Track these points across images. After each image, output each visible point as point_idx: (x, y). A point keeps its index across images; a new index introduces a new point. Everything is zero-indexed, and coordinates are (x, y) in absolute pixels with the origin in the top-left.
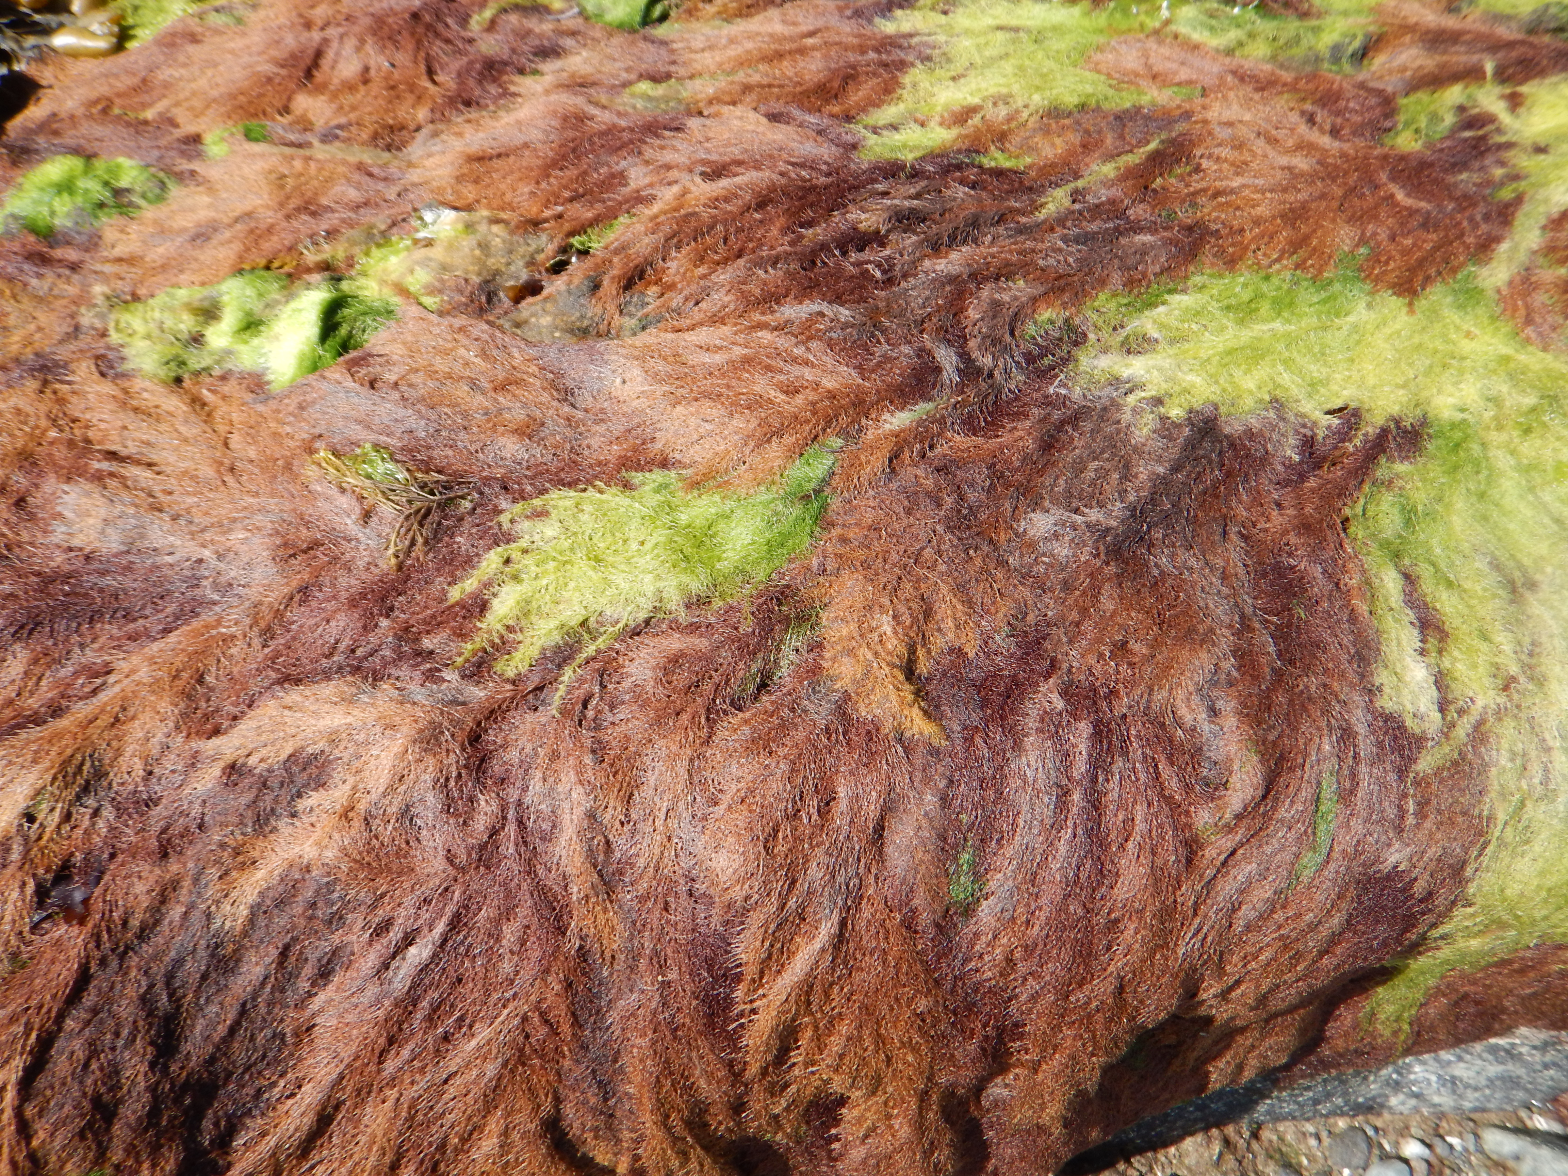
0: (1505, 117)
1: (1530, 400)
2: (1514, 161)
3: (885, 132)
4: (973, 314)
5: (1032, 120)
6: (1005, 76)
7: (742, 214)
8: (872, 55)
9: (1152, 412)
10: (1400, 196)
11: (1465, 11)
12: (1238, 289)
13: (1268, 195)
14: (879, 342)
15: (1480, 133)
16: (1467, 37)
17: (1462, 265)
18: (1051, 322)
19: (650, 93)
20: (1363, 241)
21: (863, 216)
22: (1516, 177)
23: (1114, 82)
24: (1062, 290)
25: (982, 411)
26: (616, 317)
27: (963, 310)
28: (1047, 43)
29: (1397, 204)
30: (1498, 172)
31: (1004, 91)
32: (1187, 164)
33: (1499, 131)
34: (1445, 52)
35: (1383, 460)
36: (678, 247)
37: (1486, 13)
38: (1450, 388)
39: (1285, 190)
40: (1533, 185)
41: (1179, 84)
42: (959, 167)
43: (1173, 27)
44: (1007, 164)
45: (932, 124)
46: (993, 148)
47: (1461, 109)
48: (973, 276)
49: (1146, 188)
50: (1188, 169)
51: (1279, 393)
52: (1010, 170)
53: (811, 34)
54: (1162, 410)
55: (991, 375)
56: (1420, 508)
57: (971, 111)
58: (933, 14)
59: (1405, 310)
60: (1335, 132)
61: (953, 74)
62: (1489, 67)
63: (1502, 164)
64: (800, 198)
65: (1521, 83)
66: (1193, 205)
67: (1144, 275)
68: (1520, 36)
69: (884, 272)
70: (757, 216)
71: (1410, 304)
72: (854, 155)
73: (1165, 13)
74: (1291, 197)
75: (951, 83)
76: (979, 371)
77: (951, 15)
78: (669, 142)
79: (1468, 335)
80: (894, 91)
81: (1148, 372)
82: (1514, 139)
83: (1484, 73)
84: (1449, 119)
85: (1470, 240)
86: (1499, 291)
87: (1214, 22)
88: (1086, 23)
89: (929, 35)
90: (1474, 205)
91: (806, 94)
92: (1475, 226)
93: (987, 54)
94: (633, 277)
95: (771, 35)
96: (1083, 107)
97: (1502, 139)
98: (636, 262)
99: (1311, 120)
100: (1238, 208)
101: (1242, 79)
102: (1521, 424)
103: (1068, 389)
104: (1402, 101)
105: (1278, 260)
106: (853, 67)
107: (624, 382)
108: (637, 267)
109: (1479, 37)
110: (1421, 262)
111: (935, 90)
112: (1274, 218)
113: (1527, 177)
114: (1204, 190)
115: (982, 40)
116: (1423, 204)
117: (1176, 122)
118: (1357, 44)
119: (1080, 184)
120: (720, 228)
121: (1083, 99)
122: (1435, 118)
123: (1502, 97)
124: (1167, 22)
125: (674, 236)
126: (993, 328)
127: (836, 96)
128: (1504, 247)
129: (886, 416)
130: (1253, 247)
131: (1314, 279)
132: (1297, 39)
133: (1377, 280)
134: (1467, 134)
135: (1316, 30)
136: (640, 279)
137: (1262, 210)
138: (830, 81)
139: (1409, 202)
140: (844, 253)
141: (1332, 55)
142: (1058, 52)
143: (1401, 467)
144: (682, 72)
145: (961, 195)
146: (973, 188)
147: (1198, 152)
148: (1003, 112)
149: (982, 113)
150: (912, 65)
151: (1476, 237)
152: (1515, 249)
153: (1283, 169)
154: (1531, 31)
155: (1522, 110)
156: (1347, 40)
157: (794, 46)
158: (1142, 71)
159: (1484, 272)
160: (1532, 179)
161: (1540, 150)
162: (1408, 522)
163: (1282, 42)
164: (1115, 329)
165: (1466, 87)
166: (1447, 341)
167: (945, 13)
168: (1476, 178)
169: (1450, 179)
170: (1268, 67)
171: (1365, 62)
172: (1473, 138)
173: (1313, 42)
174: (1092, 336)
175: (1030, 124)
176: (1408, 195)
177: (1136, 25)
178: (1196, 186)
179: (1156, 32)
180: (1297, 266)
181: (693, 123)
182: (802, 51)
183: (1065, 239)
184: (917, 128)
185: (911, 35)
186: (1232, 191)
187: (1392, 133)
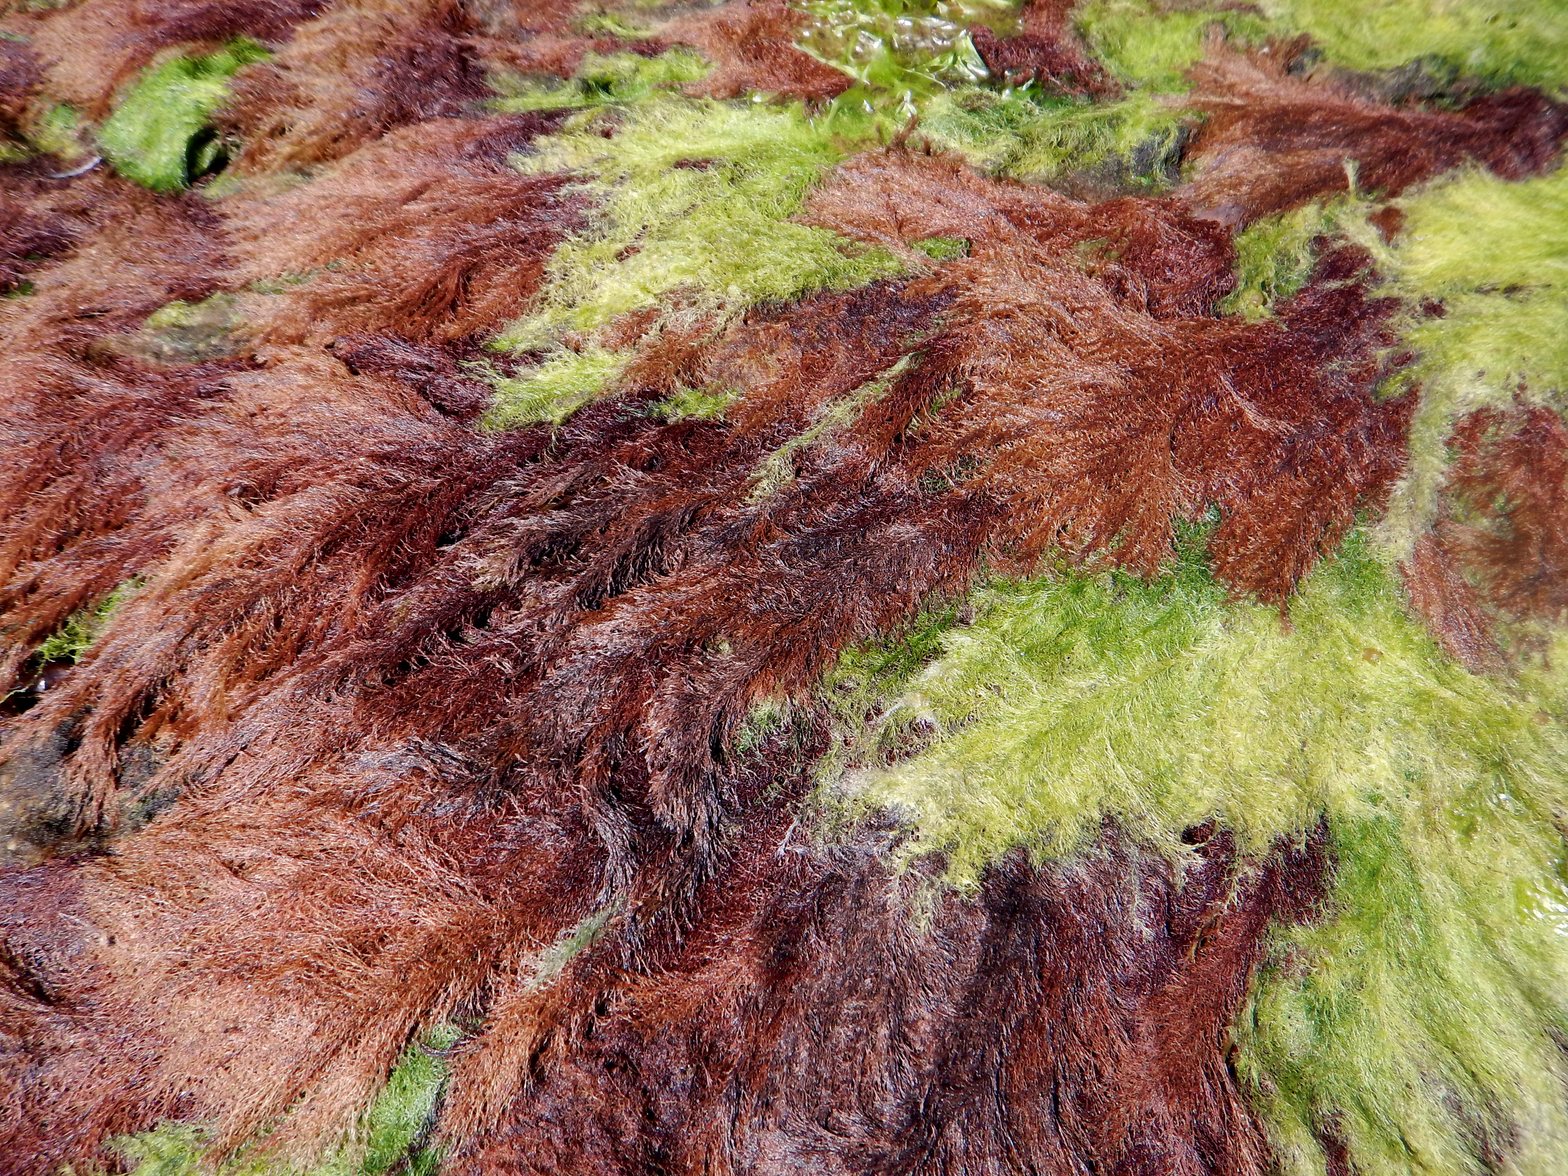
0: (1380, 253)
1: (1466, 775)
2: (1402, 332)
3: (522, 370)
4: (655, 726)
5: (731, 327)
6: (689, 253)
7: (300, 571)
8: (505, 225)
9: (932, 885)
10: (1251, 414)
11: (1310, 69)
12: (1038, 619)
13: (1070, 435)
14: (510, 810)
15: (1350, 282)
16: (1315, 118)
17: (1348, 523)
18: (772, 719)
19: (185, 322)
20: (1209, 498)
21: (480, 564)
22: (1406, 359)
23: (845, 241)
24: (787, 654)
25: (678, 915)
26: (111, 791)
27: (637, 719)
28: (749, 179)
29: (1249, 429)
30: (1381, 354)
31: (689, 280)
32: (954, 385)
33: (1375, 277)
34: (1290, 150)
35: (1272, 925)
36: (202, 648)
37: (1338, 71)
38: (1350, 760)
39: (1092, 426)
40: (1429, 369)
41: (934, 235)
42: (629, 429)
43: (923, 131)
44: (701, 412)
45: (591, 346)
46: (678, 384)
47: (1320, 240)
48: (651, 651)
49: (898, 439)
50: (957, 392)
51: (1112, 803)
52: (705, 423)
53: (415, 195)
54: (946, 878)
55: (689, 838)
56: (1334, 998)
57: (644, 318)
58: (588, 140)
59: (1276, 626)
60: (1153, 306)
61: (620, 246)
62: (1350, 170)
63: (1384, 339)
64: (394, 522)
65: (1394, 194)
66: (967, 461)
67: (906, 599)
68: (1387, 111)
69: (517, 661)
70: (324, 570)
71: (1284, 613)
72: (475, 426)
73: (909, 109)
74: (1101, 435)
75: (616, 265)
76: (668, 836)
77: (615, 138)
78: (203, 422)
79: (1370, 653)
80: (536, 287)
81: (919, 802)
82: (1395, 293)
83: (1345, 178)
84: (1305, 262)
85: (1354, 477)
86: (1401, 569)
87: (976, 121)
88: (802, 136)
89: (584, 181)
90: (1353, 414)
91: (408, 308)
92: (1356, 450)
93: (665, 208)
94: (132, 713)
95: (359, 201)
96: (802, 295)
97: (1380, 293)
98: (136, 686)
99: (1119, 290)
100: (1029, 463)
101: (1019, 224)
102: (1459, 818)
103: (806, 844)
104: (1241, 241)
105: (1092, 547)
106: (475, 251)
107: (112, 941)
108: (138, 693)
109: (1333, 115)
110: (1291, 534)
111: (595, 277)
112: (1081, 475)
113: (1419, 357)
114: (979, 434)
115: (654, 188)
116: (1282, 425)
117: (935, 307)
118: (1170, 144)
119: (805, 439)
120: (264, 604)
121: (801, 281)
122: (1285, 259)
123: (1372, 219)
124: (914, 123)
125: (192, 631)
126: (686, 749)
127: (453, 306)
128: (1401, 487)
129: (527, 959)
130: (1057, 526)
131: (1145, 581)
132: (1091, 140)
133: (1234, 578)
134: (1334, 285)
135: (1114, 122)
136: (146, 714)
137: (1062, 464)
138: (442, 279)
139: (1264, 424)
140: (455, 637)
141: (1140, 161)
142: (764, 195)
143: (1299, 933)
144: (232, 276)
145: (632, 484)
146: (648, 468)
147: (967, 364)
148: (689, 317)
149: (661, 321)
150: (562, 237)
151: (1364, 469)
152: (1414, 492)
153: (1085, 388)
154: (1400, 101)
155: (1400, 238)
156: (1158, 138)
157: (388, 220)
158: (882, 215)
159: (1378, 533)
160: (1428, 360)
161: (1434, 310)
162: (1320, 1029)
163: (1070, 146)
164: (868, 717)
165: (1323, 205)
166: (1340, 668)
167: (607, 135)
168: (1351, 365)
169: (1317, 372)
170: (1052, 198)
171: (1185, 165)
172: (1340, 292)
173: (1112, 144)
174: (836, 736)
175: (730, 335)
176: (1263, 412)
177: (872, 132)
178: (969, 426)
179: (900, 144)
180: (1121, 557)
181: (240, 382)
182: (401, 228)
183: (786, 555)
184: (568, 354)
185: (559, 182)
186: (1020, 433)
187: (1231, 297)
